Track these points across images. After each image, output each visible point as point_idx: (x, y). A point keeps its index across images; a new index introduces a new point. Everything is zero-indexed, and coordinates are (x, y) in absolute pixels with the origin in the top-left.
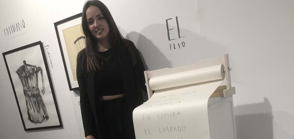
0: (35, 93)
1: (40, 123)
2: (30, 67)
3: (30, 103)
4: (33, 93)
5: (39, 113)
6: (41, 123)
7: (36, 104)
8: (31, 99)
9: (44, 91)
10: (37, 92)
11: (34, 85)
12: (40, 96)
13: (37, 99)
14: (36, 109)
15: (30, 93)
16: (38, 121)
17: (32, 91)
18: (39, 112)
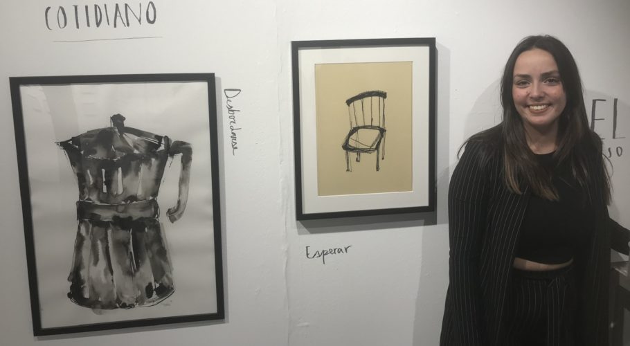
0: (136, 214)
1: (124, 306)
2: (136, 138)
3: (94, 247)
4: (122, 216)
5: (129, 279)
6: (131, 306)
7: (127, 249)
8: (109, 232)
9: (179, 212)
10: (147, 214)
11: (139, 192)
12: (157, 227)
13: (138, 234)
14: (120, 263)
15: (106, 215)
16: (118, 301)
17: (121, 209)
18: (130, 273)
